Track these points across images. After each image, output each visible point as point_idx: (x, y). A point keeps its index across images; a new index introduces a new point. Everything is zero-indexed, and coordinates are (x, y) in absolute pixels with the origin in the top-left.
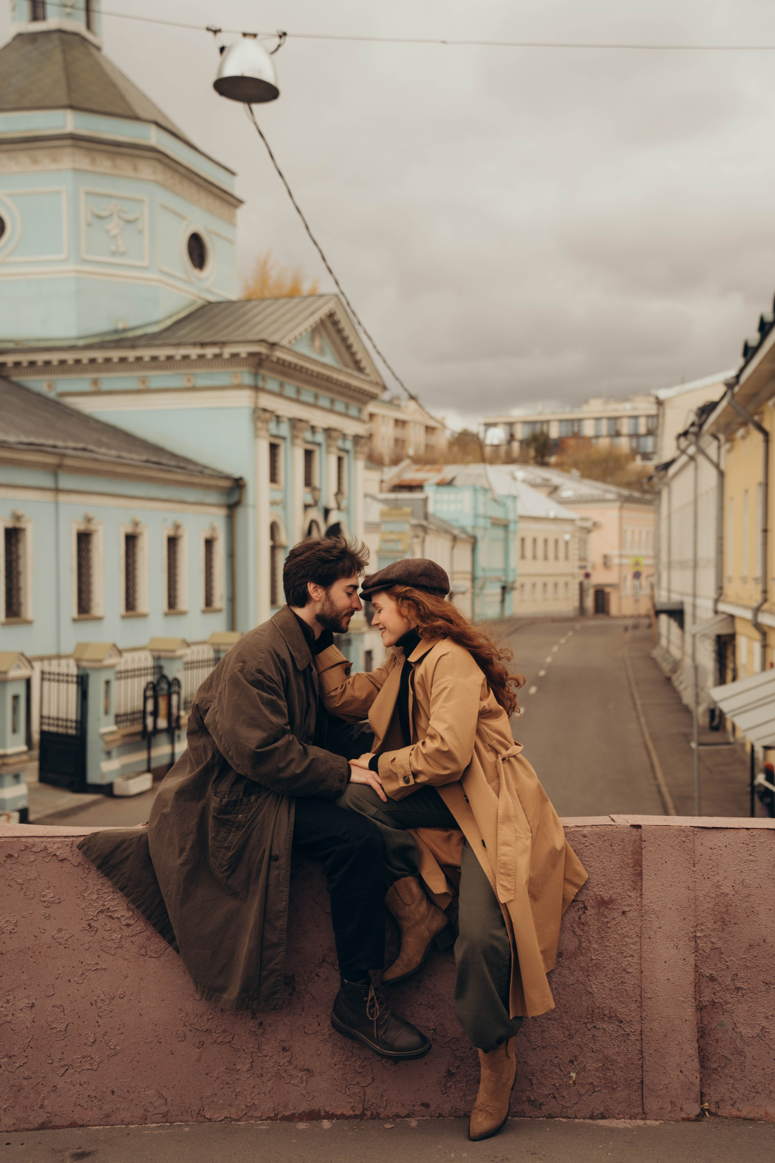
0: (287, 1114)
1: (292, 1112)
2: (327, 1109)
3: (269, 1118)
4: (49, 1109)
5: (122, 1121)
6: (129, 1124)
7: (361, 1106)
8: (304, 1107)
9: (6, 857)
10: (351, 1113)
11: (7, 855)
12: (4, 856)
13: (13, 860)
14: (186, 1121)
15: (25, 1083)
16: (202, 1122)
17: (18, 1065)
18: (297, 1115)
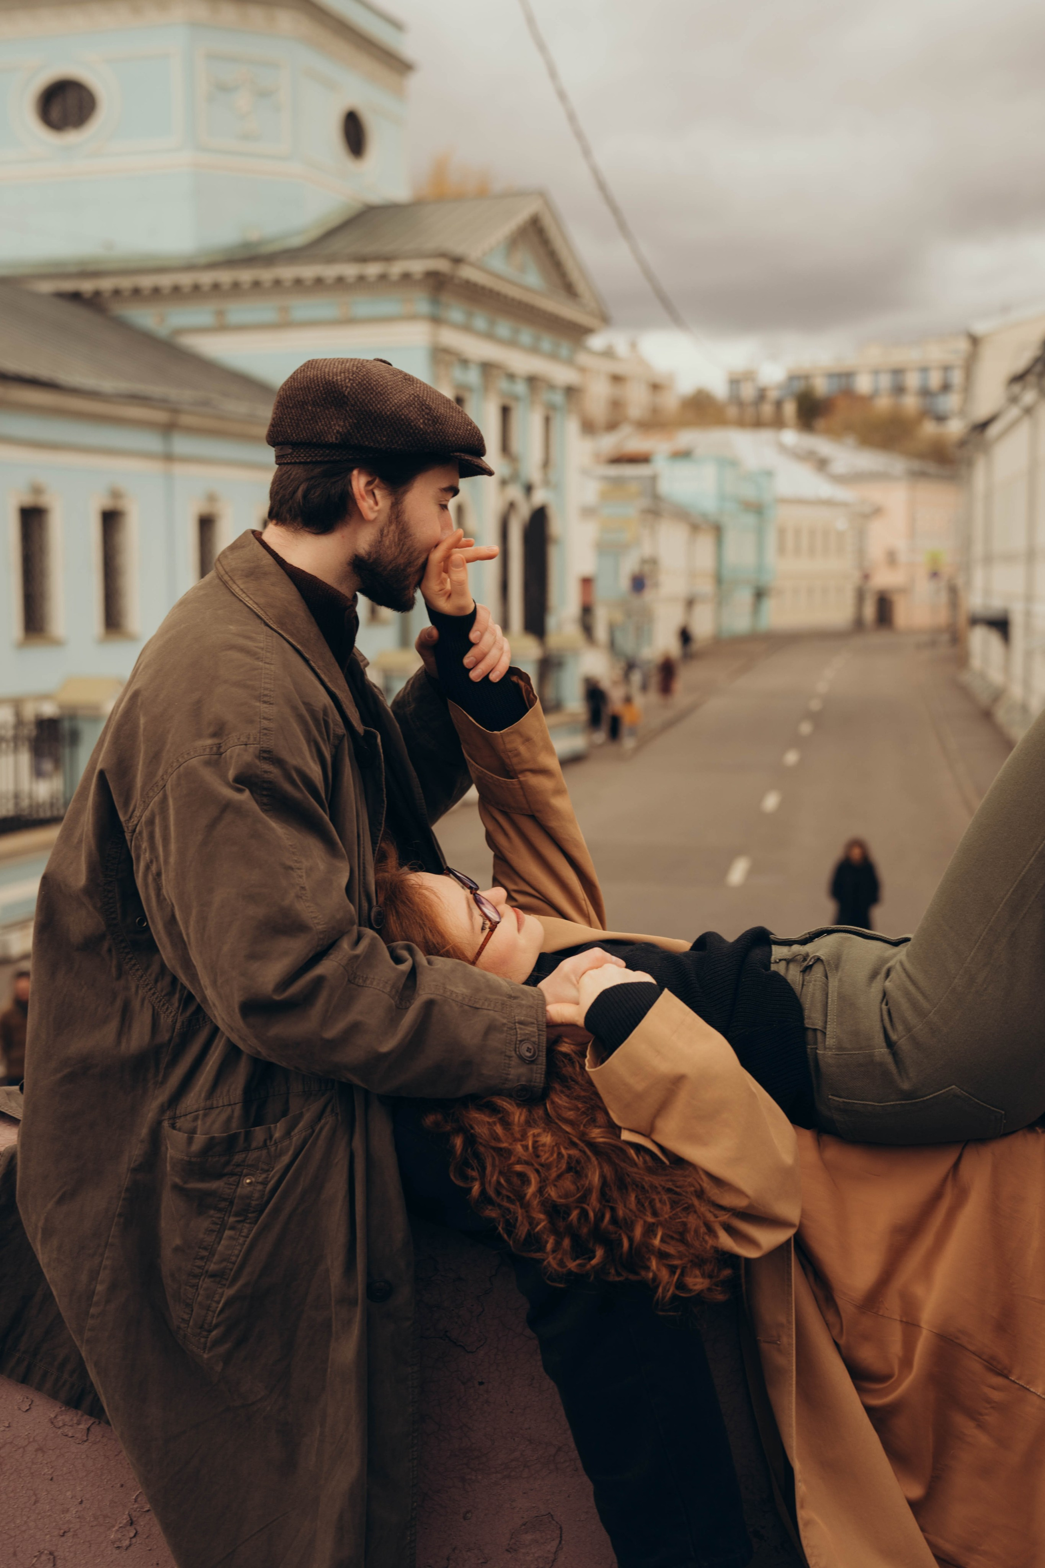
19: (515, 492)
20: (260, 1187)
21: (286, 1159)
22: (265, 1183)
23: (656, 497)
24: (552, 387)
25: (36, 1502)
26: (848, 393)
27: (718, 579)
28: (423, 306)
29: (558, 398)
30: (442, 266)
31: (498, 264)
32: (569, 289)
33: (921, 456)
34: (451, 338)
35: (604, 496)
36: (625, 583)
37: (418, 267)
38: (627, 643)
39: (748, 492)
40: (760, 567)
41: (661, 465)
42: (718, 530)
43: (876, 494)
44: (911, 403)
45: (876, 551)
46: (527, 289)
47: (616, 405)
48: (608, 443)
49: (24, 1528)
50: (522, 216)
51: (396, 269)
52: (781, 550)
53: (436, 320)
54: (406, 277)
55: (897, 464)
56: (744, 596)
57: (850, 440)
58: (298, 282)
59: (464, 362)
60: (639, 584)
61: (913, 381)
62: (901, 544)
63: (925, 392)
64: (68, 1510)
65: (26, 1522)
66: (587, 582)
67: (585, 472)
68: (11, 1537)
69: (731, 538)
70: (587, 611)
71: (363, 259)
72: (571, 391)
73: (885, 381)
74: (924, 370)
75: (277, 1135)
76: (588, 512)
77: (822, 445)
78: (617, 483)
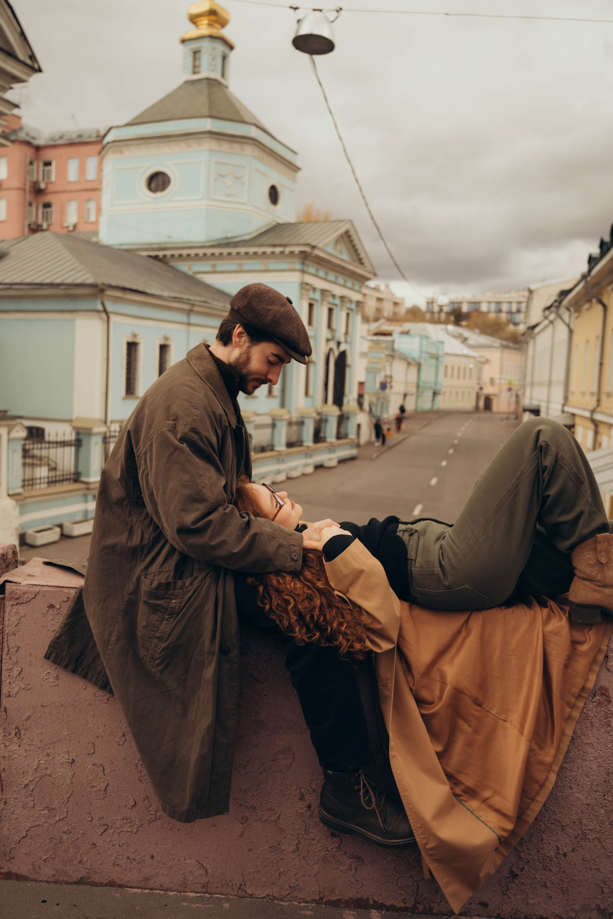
0: (332, 899)
1: (338, 897)
2: (376, 899)
3: (314, 901)
4: (88, 865)
5: (161, 886)
6: (167, 890)
7: (413, 899)
8: (351, 894)
9: (48, 607)
10: (402, 905)
11: (49, 605)
12: (47, 605)
13: (55, 611)
14: (227, 895)
15: (65, 837)
16: (242, 897)
17: (57, 818)
18: (343, 901)
19: (333, 345)
20: (179, 604)
21: (190, 594)
22: (181, 603)
23: (393, 350)
24: (351, 301)
25: (87, 724)
26: (478, 311)
27: (418, 387)
28: (298, 266)
29: (353, 306)
30: (307, 249)
31: (330, 249)
32: (361, 262)
33: (506, 339)
34: (308, 279)
35: (370, 348)
36: (378, 386)
37: (297, 249)
38: (377, 411)
39: (433, 350)
40: (436, 383)
41: (396, 336)
42: (419, 366)
43: (487, 354)
44: (503, 316)
45: (486, 378)
46: (342, 260)
47: (379, 310)
48: (374, 326)
49: (83, 733)
50: (342, 230)
51: (288, 250)
52: (446, 376)
53: (303, 272)
54: (292, 253)
55: (497, 342)
56: (429, 394)
57: (477, 331)
58: (247, 253)
59: (314, 289)
60: (383, 386)
61: (505, 307)
62: (497, 376)
63: (510, 312)
64: (99, 728)
65: (83, 731)
66: (361, 384)
67: (363, 337)
68: (78, 736)
69: (424, 369)
70: (361, 396)
71: (274, 246)
72: (358, 303)
73: (493, 307)
74: (510, 303)
75: (187, 584)
76: (363, 355)
77: (466, 333)
78: (377, 343)
